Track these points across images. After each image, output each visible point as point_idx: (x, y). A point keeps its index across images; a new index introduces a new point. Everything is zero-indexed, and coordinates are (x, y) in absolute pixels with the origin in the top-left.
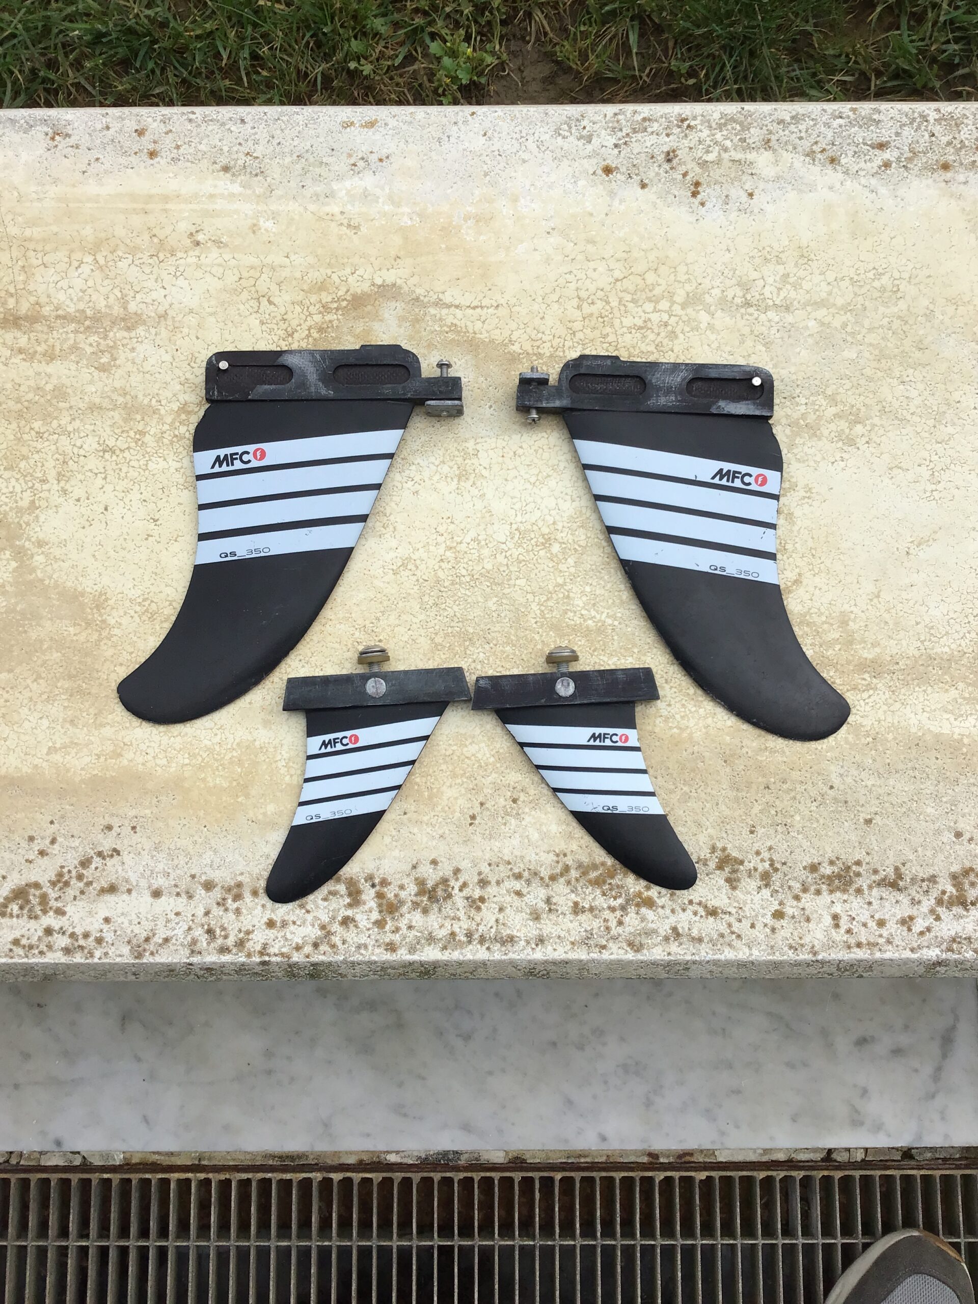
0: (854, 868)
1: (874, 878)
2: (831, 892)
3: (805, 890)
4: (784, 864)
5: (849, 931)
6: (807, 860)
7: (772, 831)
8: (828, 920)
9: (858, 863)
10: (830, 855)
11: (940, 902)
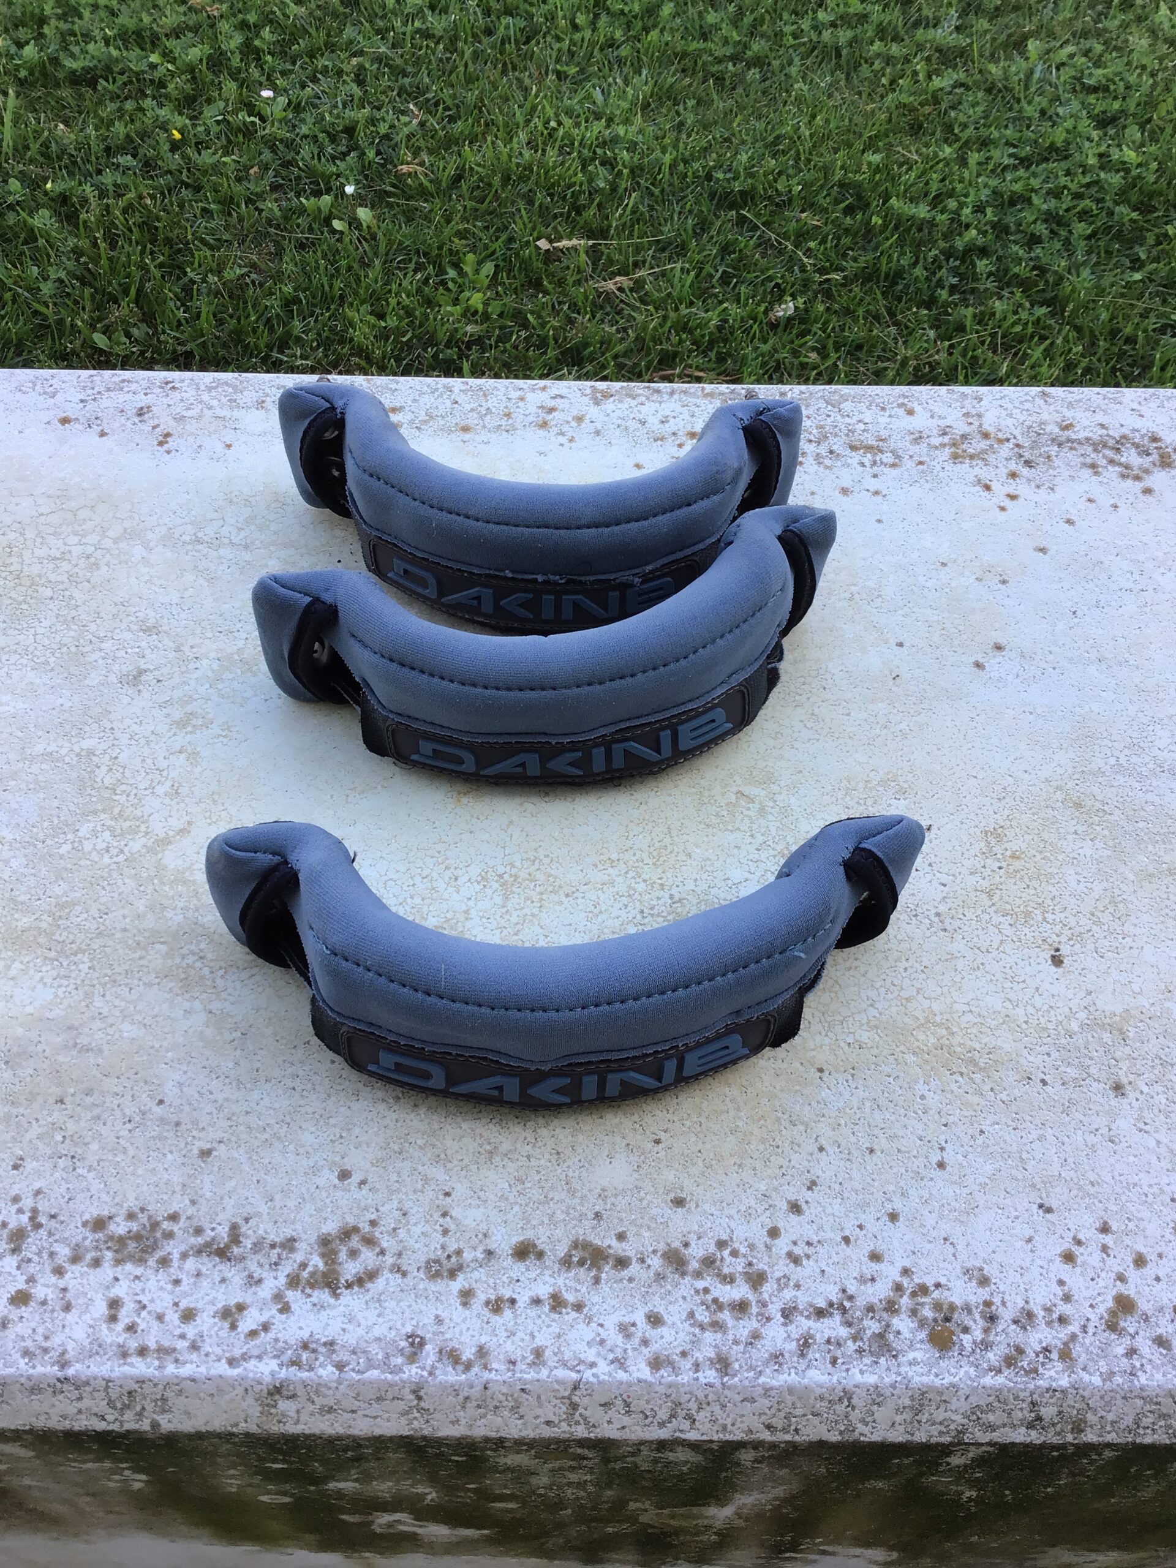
0: (166, 1225)
1: (193, 1240)
2: (118, 1262)
3: (75, 1259)
4: (53, 1217)
5: (131, 1328)
6: (93, 1211)
7: (49, 1165)
8: (101, 1308)
9: (174, 1217)
10: (132, 1203)
11: (294, 1282)
